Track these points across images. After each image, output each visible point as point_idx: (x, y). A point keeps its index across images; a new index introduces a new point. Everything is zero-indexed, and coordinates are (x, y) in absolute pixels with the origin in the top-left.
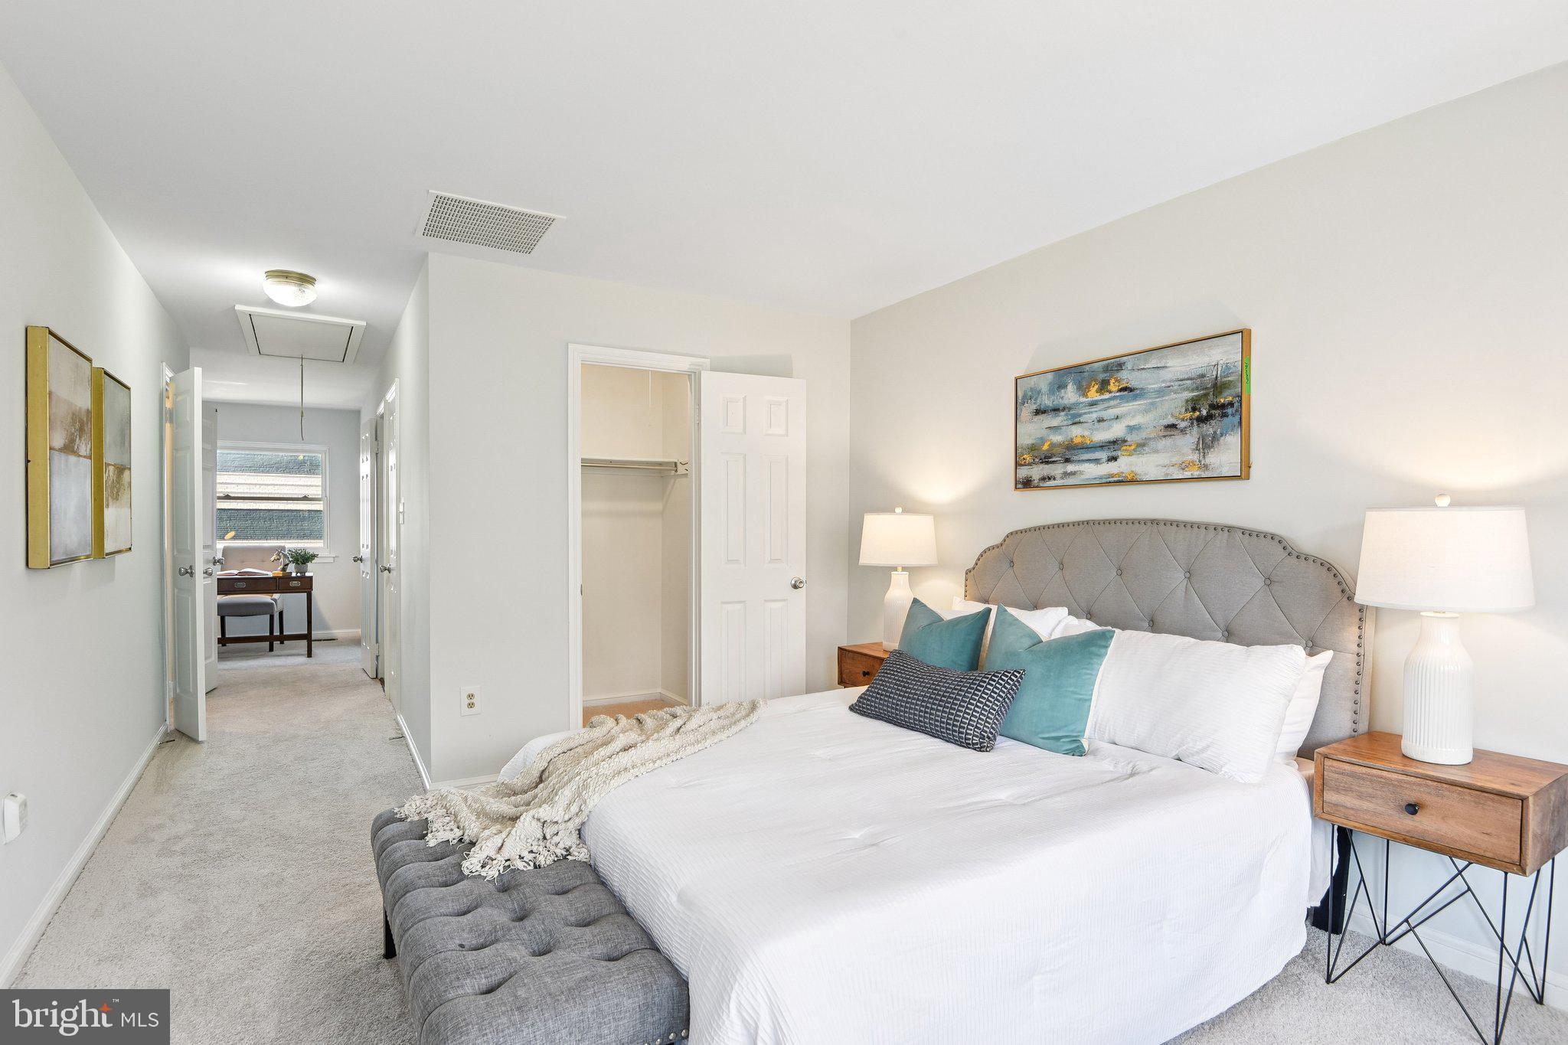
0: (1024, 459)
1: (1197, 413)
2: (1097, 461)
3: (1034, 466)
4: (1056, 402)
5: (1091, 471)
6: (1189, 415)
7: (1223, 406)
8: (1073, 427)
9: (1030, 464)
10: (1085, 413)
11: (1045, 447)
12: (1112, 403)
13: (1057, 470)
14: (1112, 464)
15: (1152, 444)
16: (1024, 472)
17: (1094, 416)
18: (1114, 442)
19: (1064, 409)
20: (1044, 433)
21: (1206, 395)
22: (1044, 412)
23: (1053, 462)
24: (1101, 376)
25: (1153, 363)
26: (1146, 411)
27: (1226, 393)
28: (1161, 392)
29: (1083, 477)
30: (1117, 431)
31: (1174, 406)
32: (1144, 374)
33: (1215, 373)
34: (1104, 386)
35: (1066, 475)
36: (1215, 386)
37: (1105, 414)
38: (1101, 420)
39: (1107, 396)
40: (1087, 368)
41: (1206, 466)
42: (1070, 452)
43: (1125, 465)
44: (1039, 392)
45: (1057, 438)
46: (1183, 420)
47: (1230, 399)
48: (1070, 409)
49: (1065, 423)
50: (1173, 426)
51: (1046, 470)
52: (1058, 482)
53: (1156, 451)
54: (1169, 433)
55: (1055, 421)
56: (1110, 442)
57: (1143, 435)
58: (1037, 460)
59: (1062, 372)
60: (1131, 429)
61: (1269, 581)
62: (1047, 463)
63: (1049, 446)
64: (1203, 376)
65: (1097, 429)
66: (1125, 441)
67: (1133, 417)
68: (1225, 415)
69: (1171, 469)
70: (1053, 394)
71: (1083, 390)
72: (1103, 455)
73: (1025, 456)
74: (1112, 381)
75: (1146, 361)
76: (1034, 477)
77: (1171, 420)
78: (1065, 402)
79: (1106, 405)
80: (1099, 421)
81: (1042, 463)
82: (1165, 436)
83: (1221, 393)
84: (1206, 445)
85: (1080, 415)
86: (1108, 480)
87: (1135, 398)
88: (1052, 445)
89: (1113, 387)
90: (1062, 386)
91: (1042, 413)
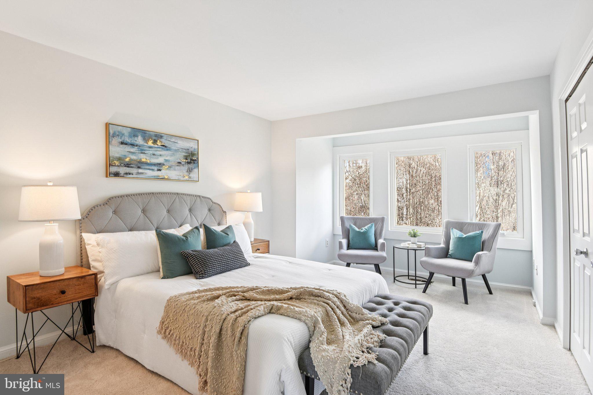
0: (114, 163)
1: (187, 161)
2: (153, 170)
3: (121, 167)
4: (132, 142)
5: (150, 173)
6: (185, 160)
7: (194, 160)
8: (142, 154)
9: (118, 166)
10: (147, 150)
11: (127, 160)
12: (158, 149)
13: (134, 171)
14: (159, 172)
15: (174, 167)
16: (113, 169)
17: (151, 152)
18: (160, 164)
19: (137, 146)
20: (127, 154)
21: (189, 156)
22: (126, 144)
23: (132, 167)
24: (154, 138)
25: (173, 140)
26: (171, 156)
27: (194, 156)
28: (177, 151)
29: (146, 175)
30: (160, 160)
31: (180, 157)
32: (170, 143)
33: (191, 150)
34: (155, 142)
35: (138, 173)
36: (192, 153)
37: (156, 153)
38: (154, 155)
39: (156, 146)
40: (148, 132)
41: (190, 177)
42: (140, 165)
43: (164, 173)
44: (123, 134)
45: (133, 157)
46: (183, 162)
47: (195, 159)
48: (140, 146)
49: (137, 152)
50: (180, 163)
51: (128, 170)
52: (134, 176)
53: (175, 170)
54: (179, 165)
55: (133, 150)
56: (158, 164)
57: (171, 163)
58: (122, 165)
59: (135, 130)
60: (166, 161)
61: (209, 210)
62: (128, 167)
63: (129, 159)
64: (188, 149)
65: (153, 158)
66: (164, 164)
67: (167, 156)
68: (194, 163)
69: (180, 177)
70: (131, 137)
71: (146, 140)
72: (156, 168)
73: (115, 162)
74: (158, 141)
75: (171, 139)
76: (121, 172)
77: (179, 161)
78: (137, 143)
79: (156, 149)
80: (153, 155)
81: (125, 166)
82: (178, 166)
83: (193, 156)
84: (190, 171)
85: (145, 150)
86: (158, 178)
87: (167, 150)
88: (131, 160)
89: (159, 143)
90: (135, 136)
91: (125, 144)
